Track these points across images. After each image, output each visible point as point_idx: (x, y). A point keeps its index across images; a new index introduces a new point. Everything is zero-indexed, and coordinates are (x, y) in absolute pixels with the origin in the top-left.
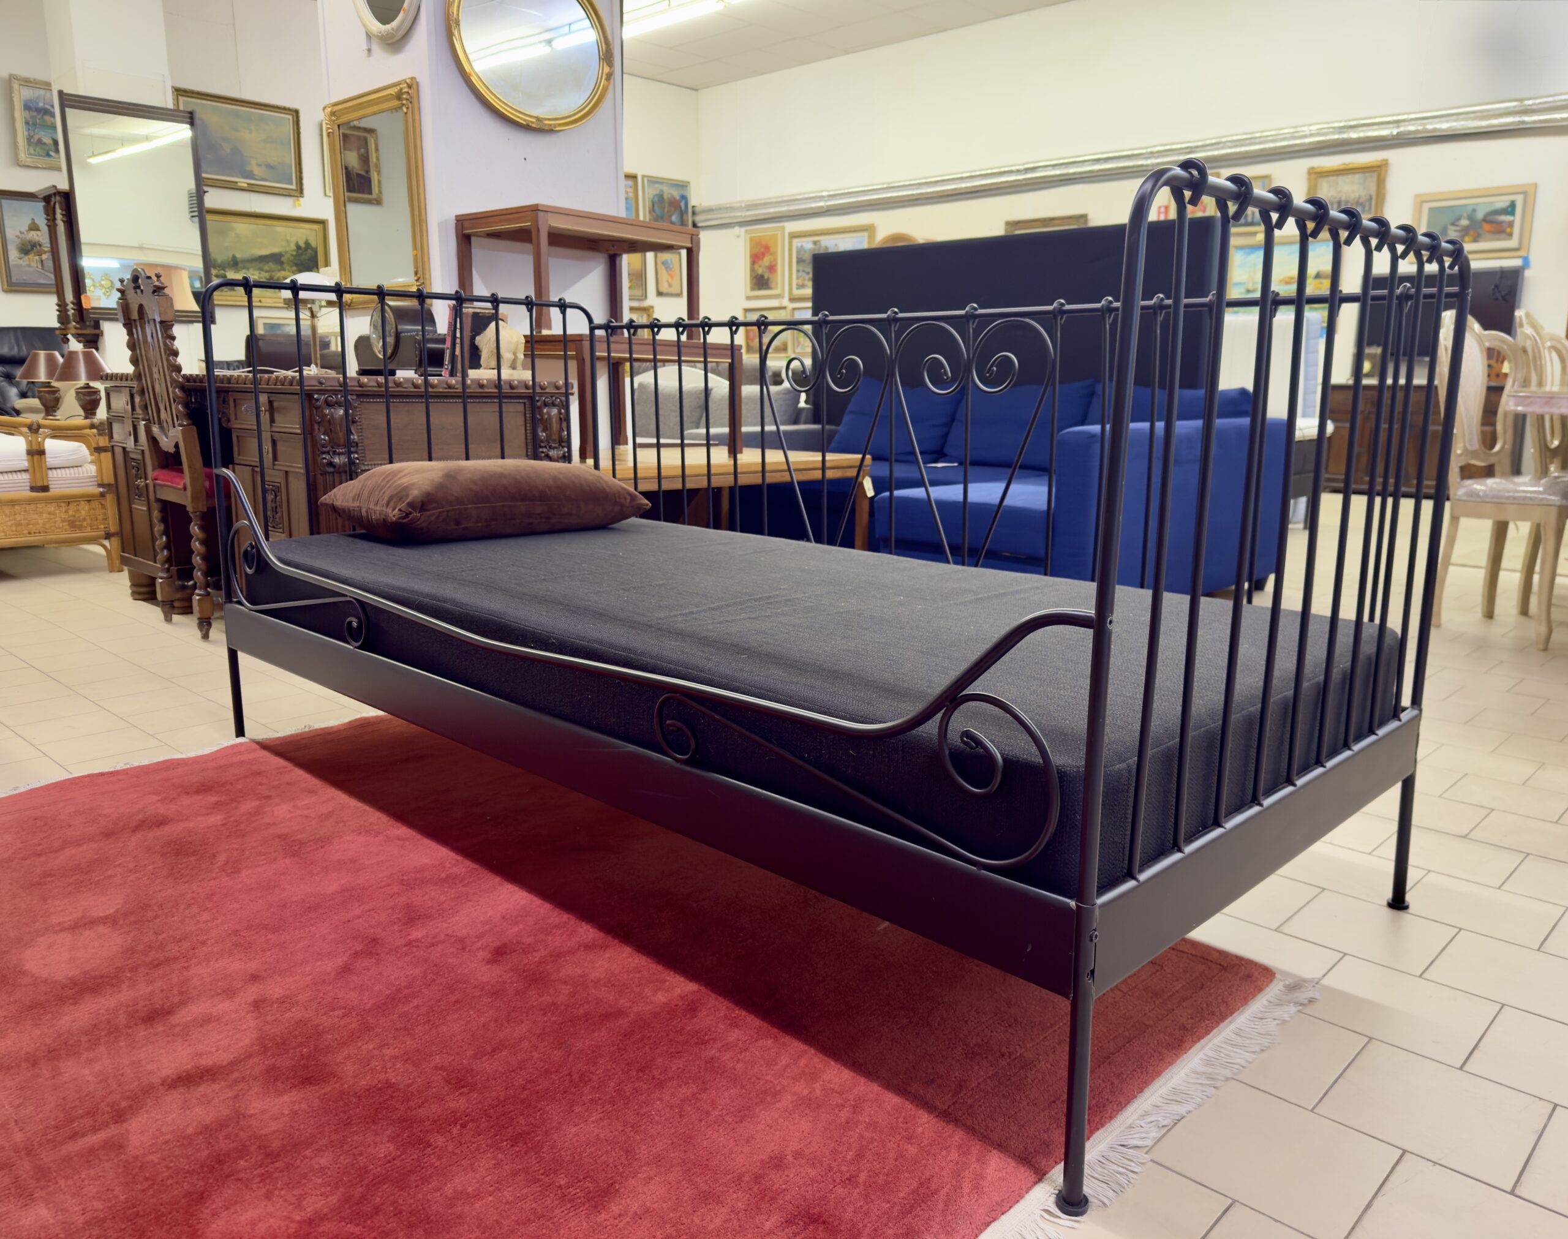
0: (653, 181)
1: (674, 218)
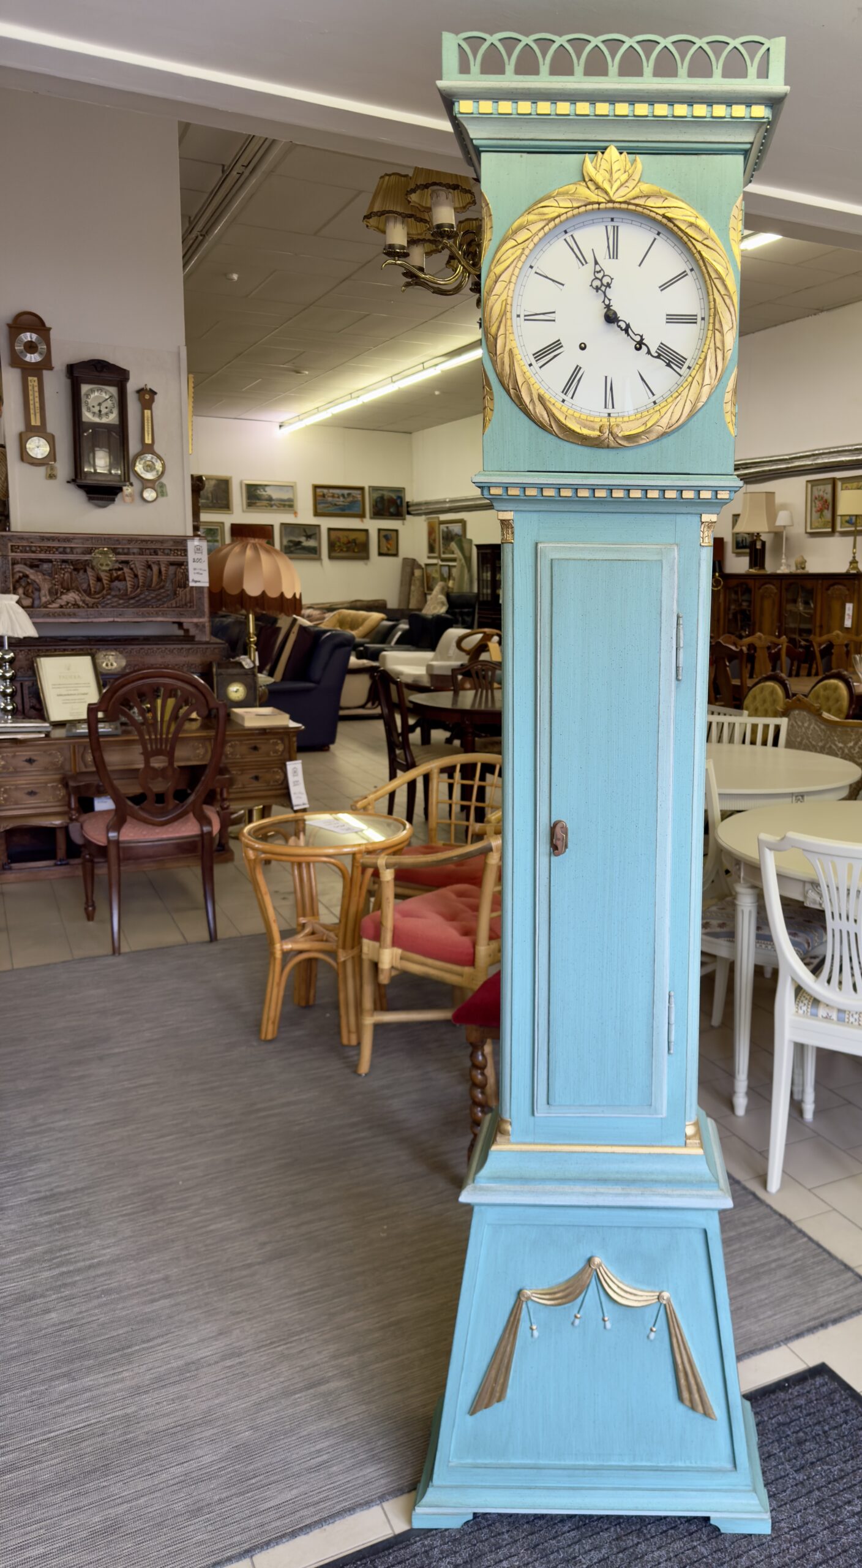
0: (374, 489)
1: (392, 510)
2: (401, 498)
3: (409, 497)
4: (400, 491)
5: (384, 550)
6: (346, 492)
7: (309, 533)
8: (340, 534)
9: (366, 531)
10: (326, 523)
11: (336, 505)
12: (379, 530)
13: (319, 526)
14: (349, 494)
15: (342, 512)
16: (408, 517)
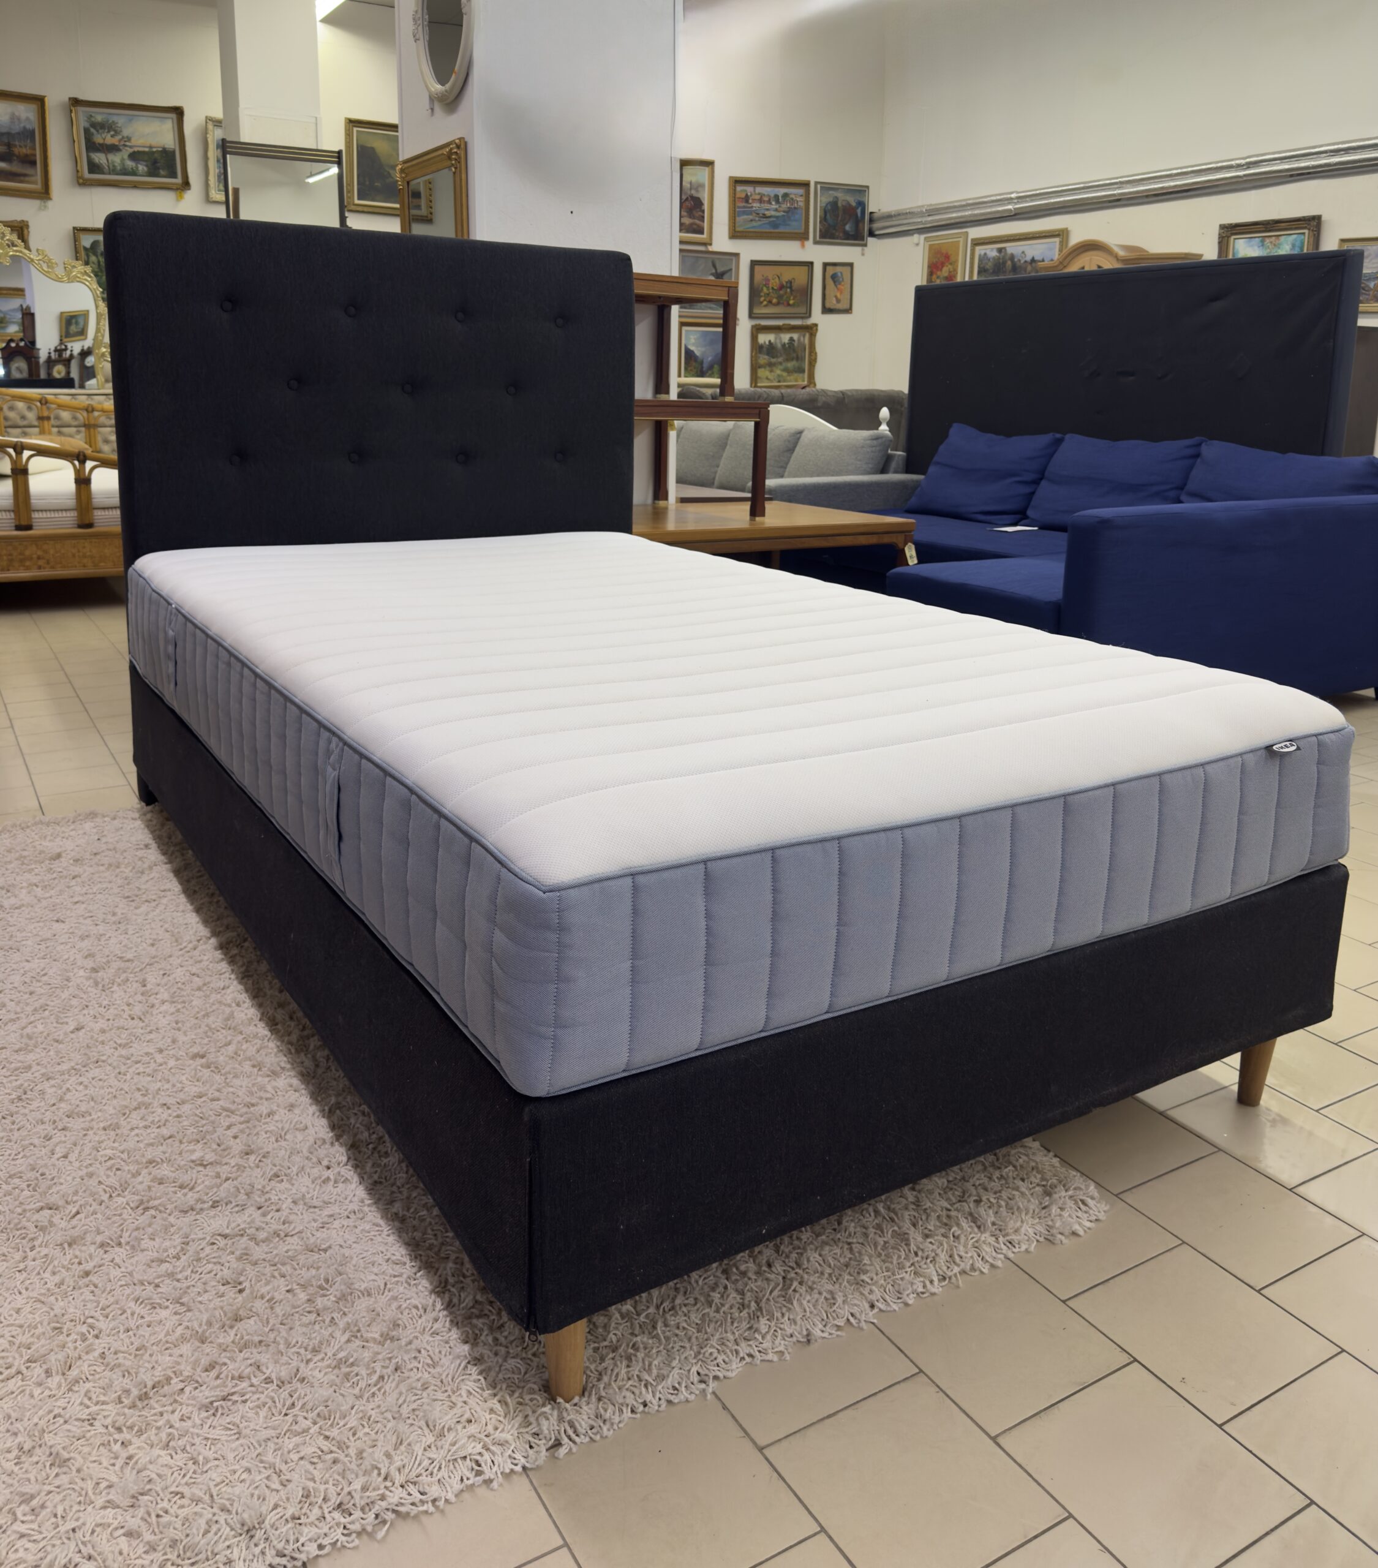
0: (827, 187)
1: (847, 227)
2: (862, 205)
3: (877, 203)
4: (861, 191)
5: (831, 303)
6: (781, 191)
7: (720, 269)
8: (769, 272)
9: (810, 265)
10: (751, 251)
11: (765, 216)
12: (826, 265)
13: (737, 255)
14: (786, 195)
15: (773, 231)
16: (871, 241)
